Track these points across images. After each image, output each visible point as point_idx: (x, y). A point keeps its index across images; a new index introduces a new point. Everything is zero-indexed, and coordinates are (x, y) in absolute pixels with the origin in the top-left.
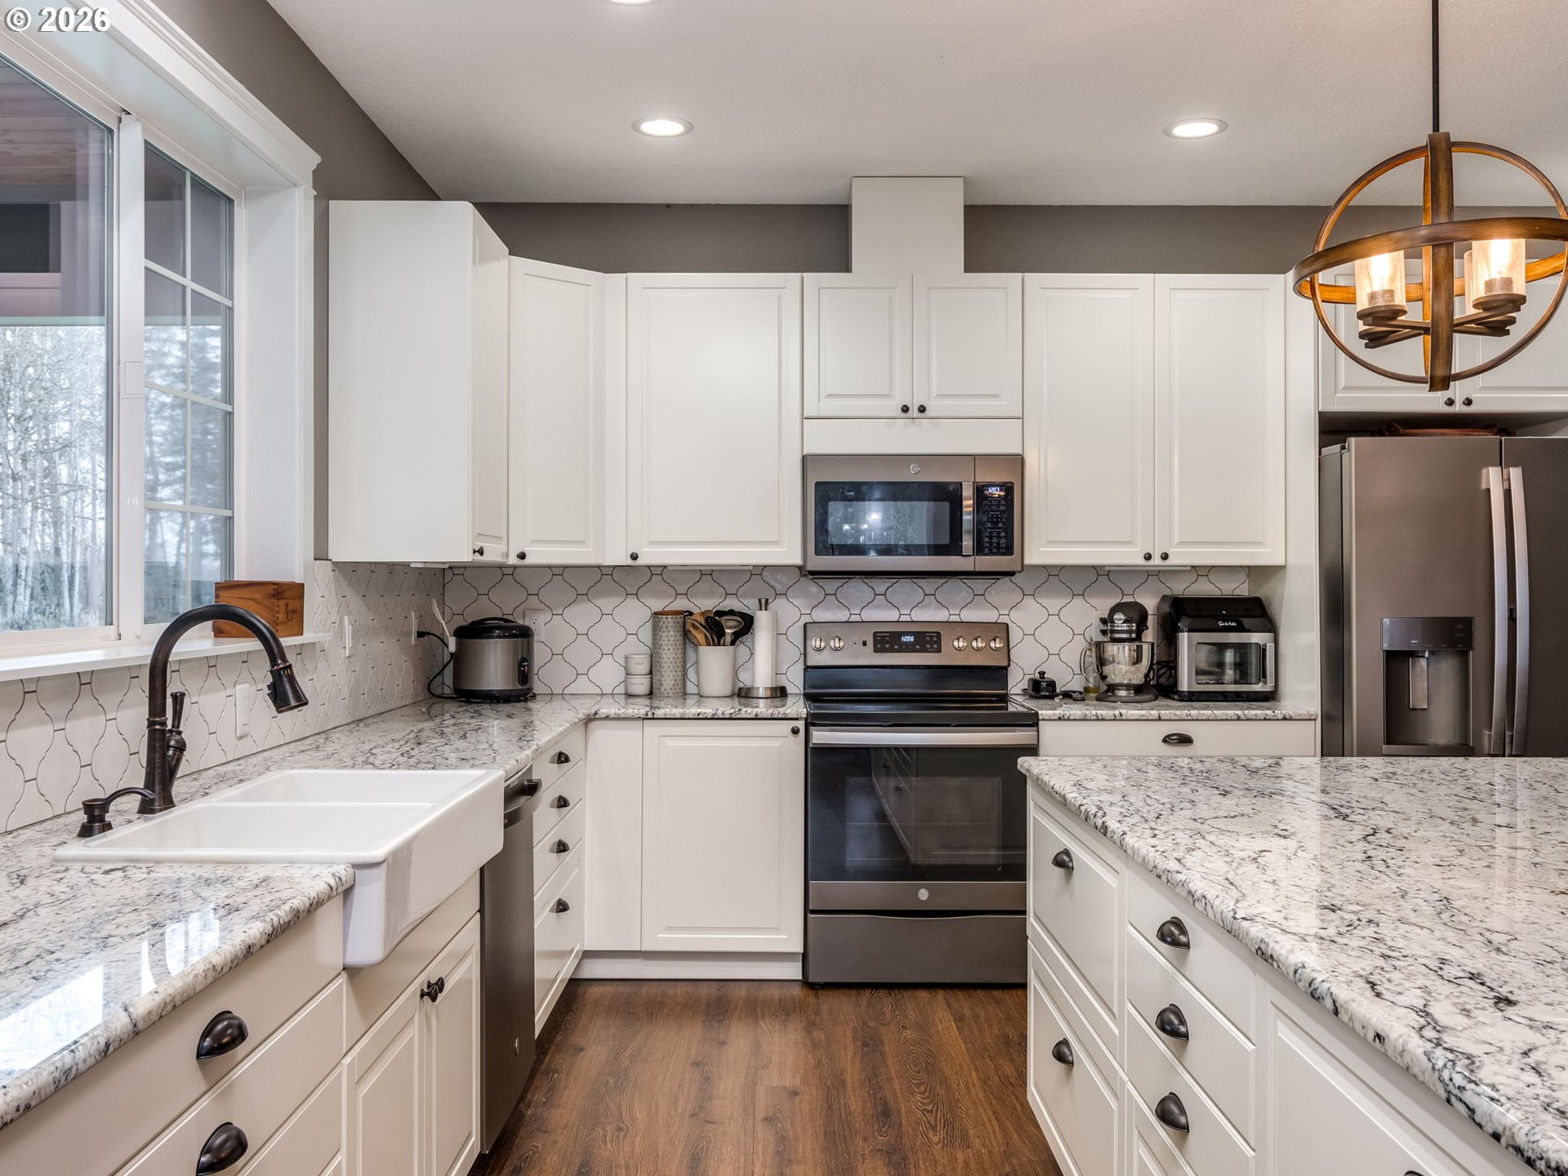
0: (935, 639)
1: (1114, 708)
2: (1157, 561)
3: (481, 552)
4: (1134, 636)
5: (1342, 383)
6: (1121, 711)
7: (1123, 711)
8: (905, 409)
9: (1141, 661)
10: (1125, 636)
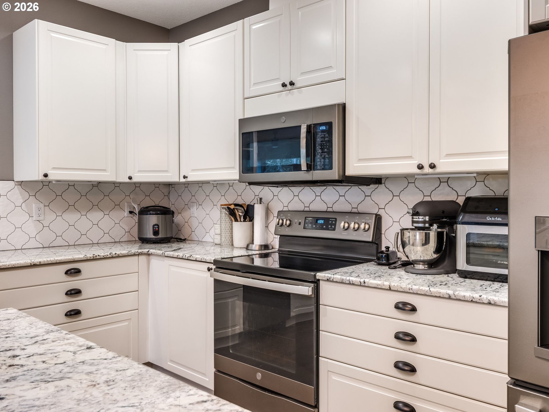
0: (334, 222)
2: (427, 170)
4: (427, 225)
6: (365, 280)
8: (284, 85)
9: (429, 243)
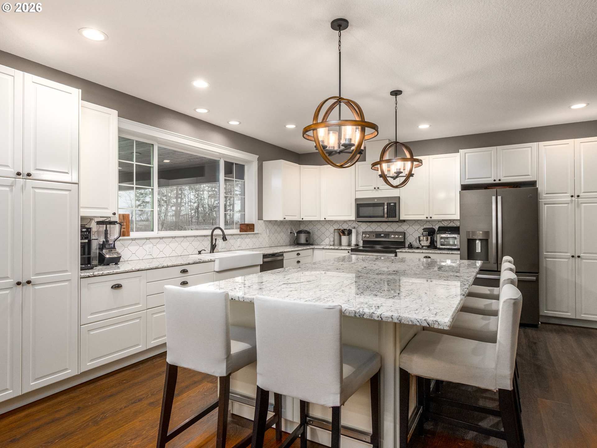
0: (388, 235)
1: (412, 250)
2: (429, 218)
3: (285, 218)
4: (427, 235)
5: (467, 178)
7: (414, 251)
8: (375, 188)
10: (425, 235)
